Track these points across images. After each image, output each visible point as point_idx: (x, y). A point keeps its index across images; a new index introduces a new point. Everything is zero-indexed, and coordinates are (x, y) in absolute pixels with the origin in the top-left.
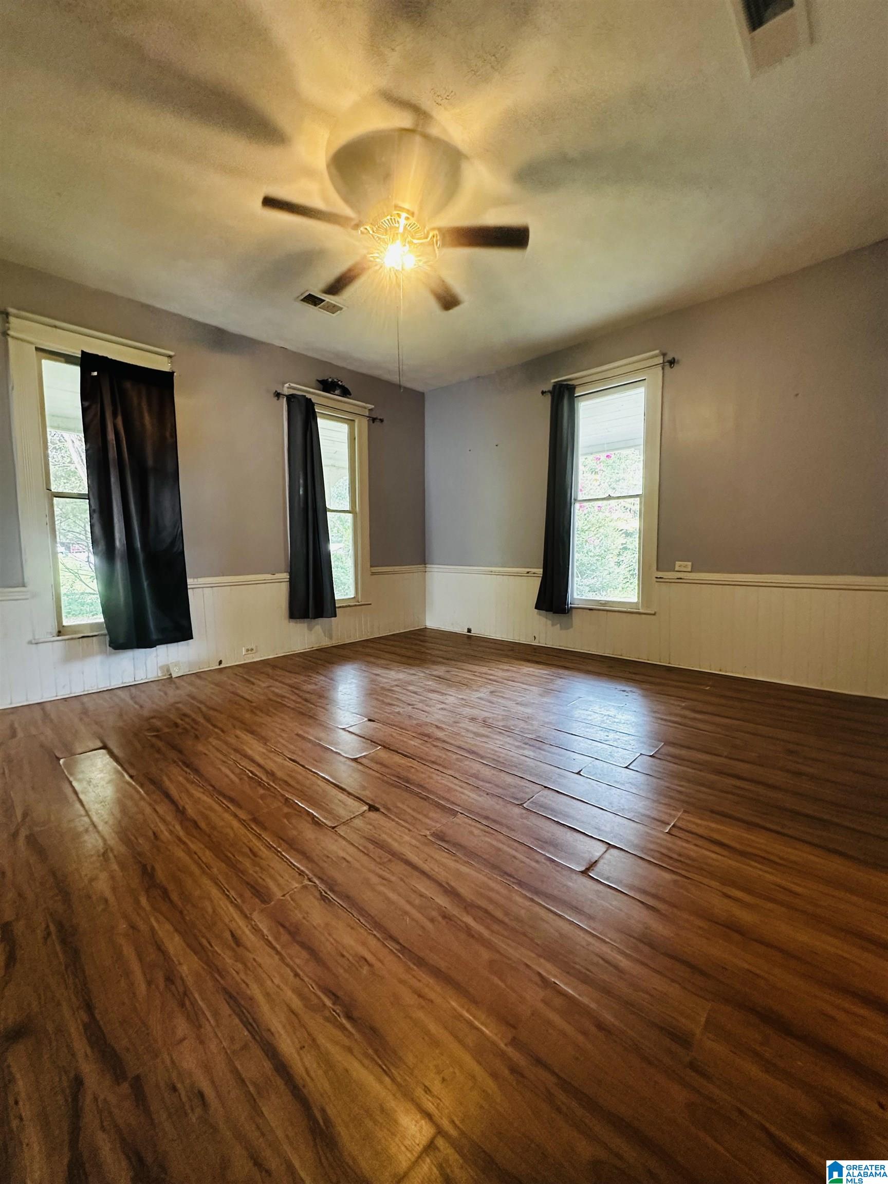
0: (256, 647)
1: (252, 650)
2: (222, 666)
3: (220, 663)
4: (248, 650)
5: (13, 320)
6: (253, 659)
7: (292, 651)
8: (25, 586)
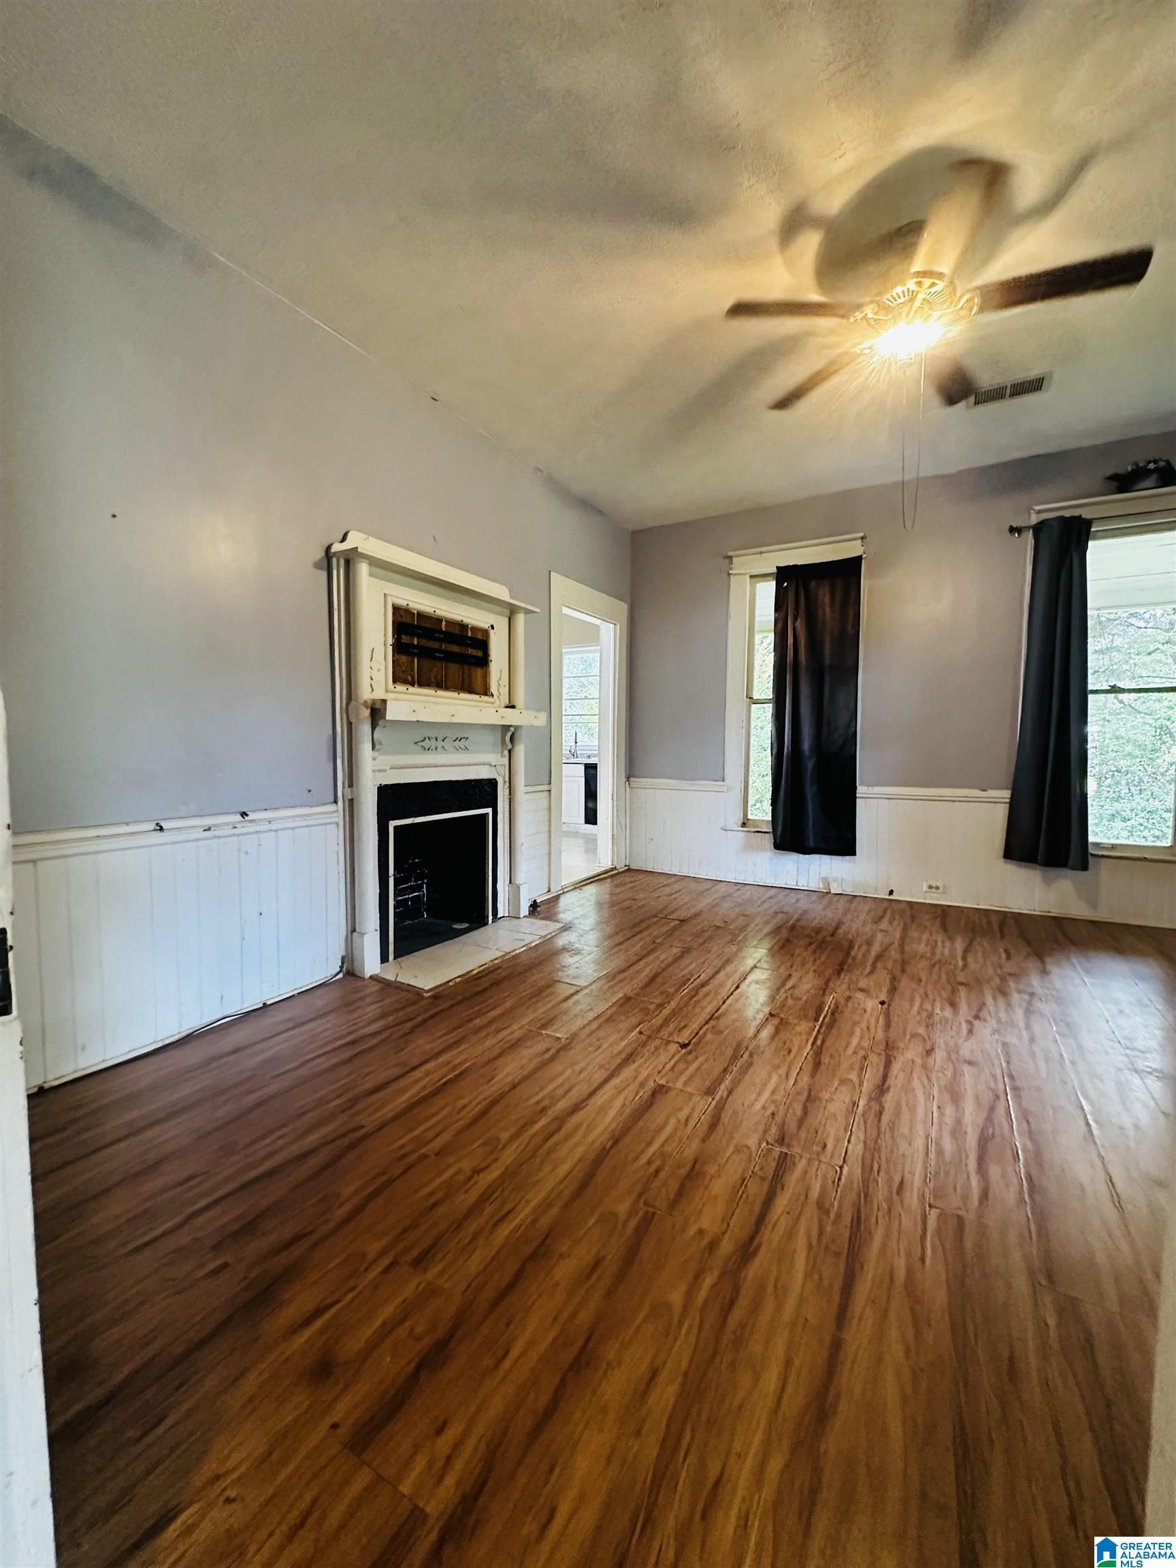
0: (944, 885)
1: (937, 888)
2: (891, 897)
3: (891, 892)
4: (930, 887)
5: (735, 560)
6: (938, 900)
7: (1006, 907)
8: (723, 781)
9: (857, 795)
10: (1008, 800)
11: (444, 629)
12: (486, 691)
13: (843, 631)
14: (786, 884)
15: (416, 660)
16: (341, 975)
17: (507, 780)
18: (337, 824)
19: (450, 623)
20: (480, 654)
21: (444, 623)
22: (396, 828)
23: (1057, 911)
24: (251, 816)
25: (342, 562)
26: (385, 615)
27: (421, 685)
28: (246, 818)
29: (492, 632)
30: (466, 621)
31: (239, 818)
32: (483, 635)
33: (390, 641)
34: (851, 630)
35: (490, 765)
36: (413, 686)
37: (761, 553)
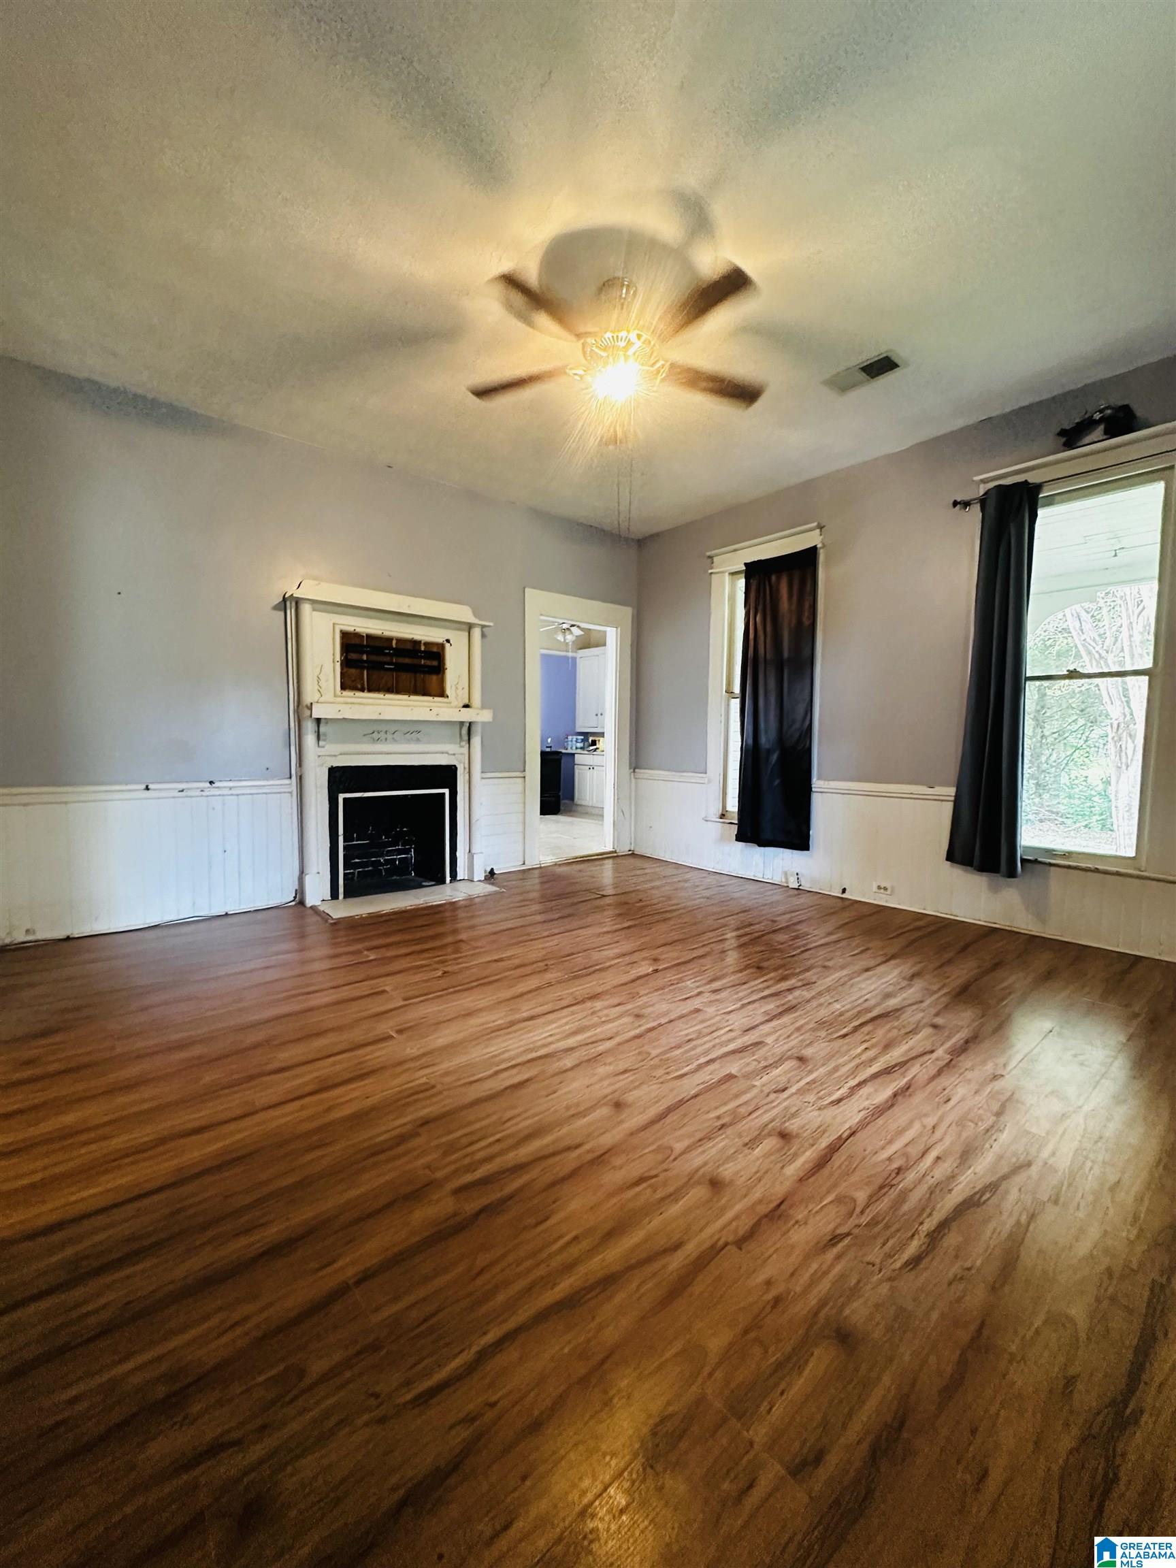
0: (892, 886)
1: (885, 889)
2: (844, 896)
3: (844, 891)
4: (879, 888)
5: (715, 559)
6: (887, 901)
7: (951, 915)
8: (706, 773)
9: (813, 790)
10: (953, 798)
11: (394, 646)
12: (442, 694)
13: (800, 622)
14: (755, 876)
15: (365, 672)
16: (293, 903)
17: (467, 766)
18: (291, 793)
19: (399, 640)
20: (435, 663)
21: (394, 642)
22: (345, 799)
23: (1002, 923)
24: (217, 784)
25: (294, 604)
26: (334, 639)
27: (370, 691)
28: (214, 785)
29: (447, 645)
30: (417, 638)
31: (208, 785)
32: (438, 648)
33: (338, 657)
34: (806, 622)
35: (447, 753)
36: (363, 691)
37: (735, 550)
